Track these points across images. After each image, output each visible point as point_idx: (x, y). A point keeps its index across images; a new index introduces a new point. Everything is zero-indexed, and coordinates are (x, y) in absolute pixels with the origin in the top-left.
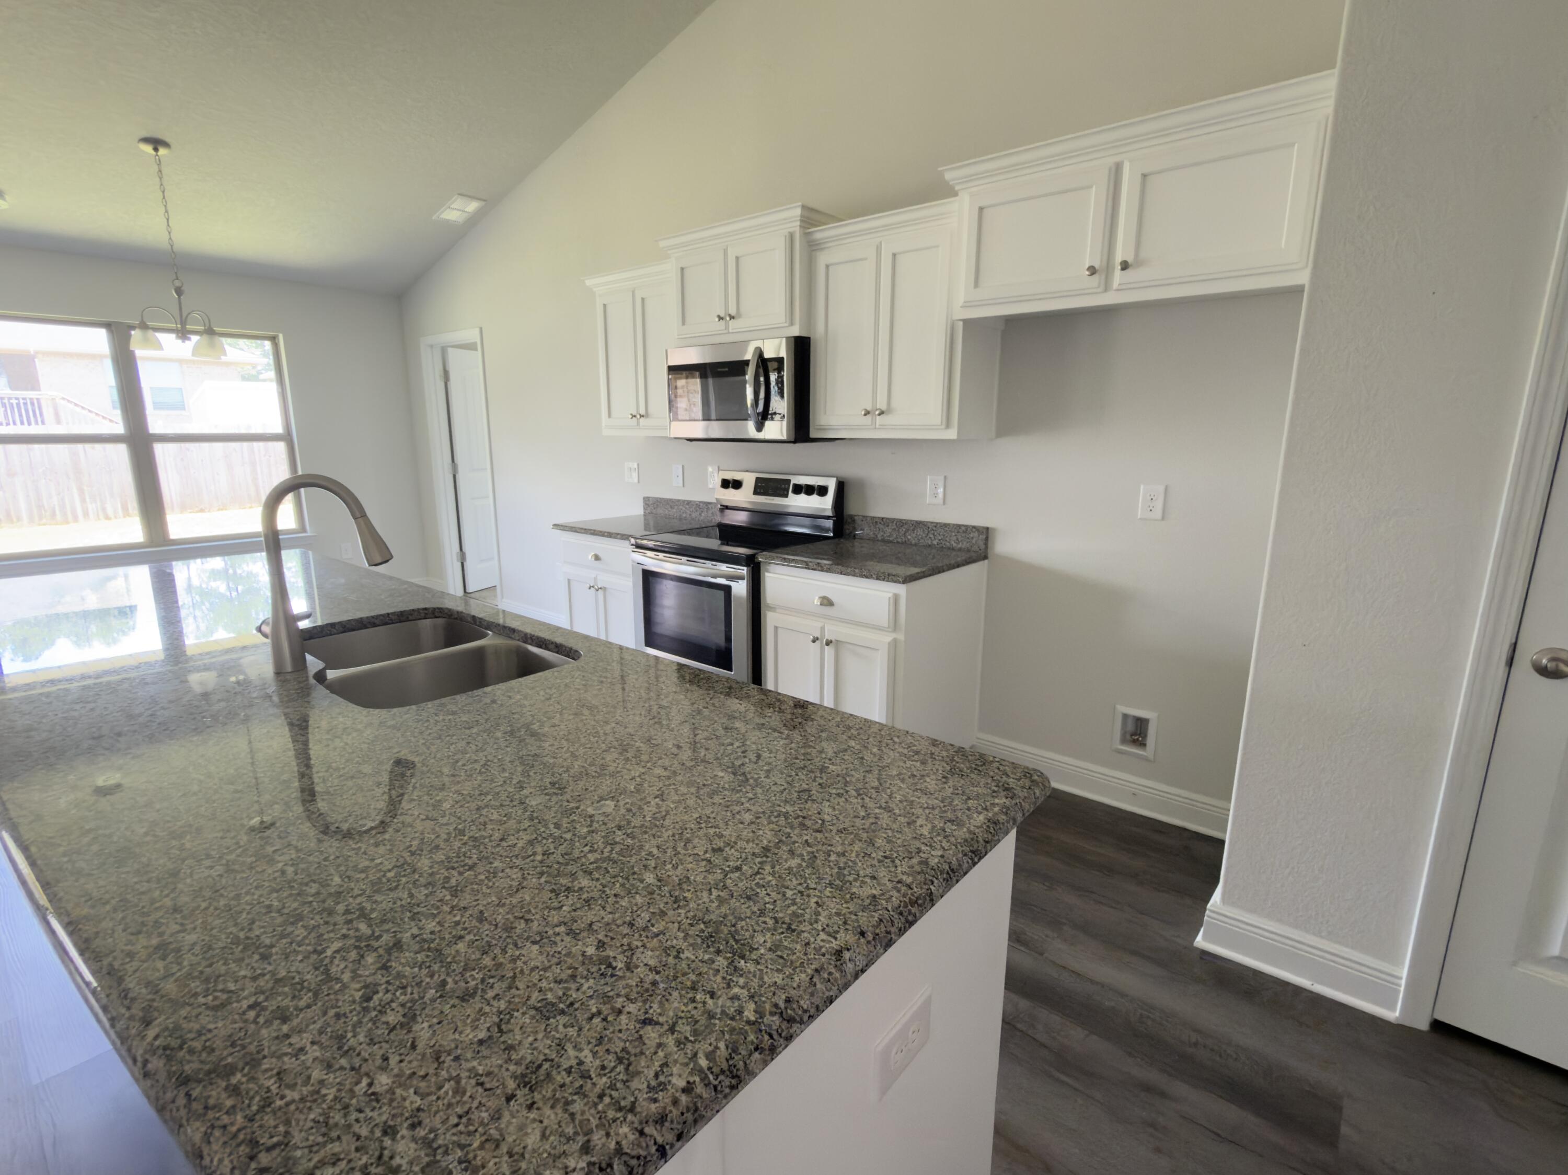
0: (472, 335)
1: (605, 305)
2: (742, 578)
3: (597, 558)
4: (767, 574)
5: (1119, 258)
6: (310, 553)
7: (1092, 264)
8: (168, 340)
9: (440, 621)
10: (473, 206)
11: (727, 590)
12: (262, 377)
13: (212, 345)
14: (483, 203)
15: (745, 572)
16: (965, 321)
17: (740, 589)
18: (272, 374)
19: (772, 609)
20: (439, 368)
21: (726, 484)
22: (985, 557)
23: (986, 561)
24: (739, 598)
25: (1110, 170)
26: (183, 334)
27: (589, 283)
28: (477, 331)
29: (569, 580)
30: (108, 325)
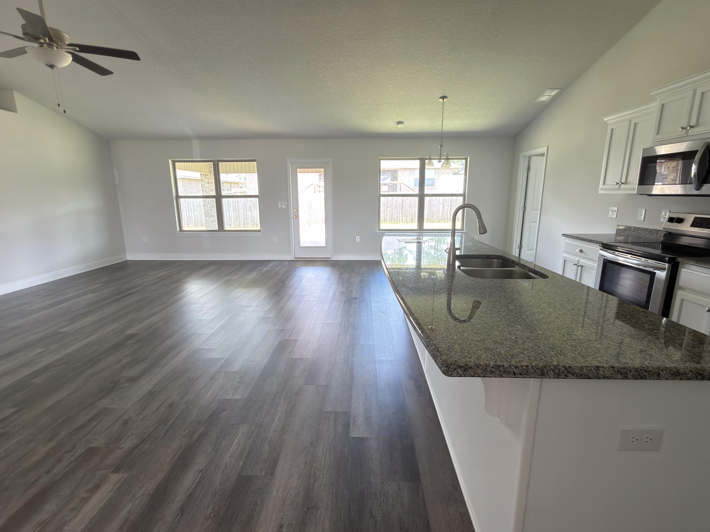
0: (543, 150)
1: (612, 129)
2: (664, 269)
3: (581, 251)
4: (682, 269)
6: (464, 235)
8: (435, 162)
9: (500, 261)
10: (554, 92)
11: (653, 275)
12: (460, 173)
13: (447, 164)
14: (560, 90)
15: (667, 266)
17: (661, 275)
18: (463, 172)
19: (682, 289)
20: (526, 165)
21: (671, 220)
24: (659, 280)
26: (440, 159)
27: (605, 119)
28: (546, 148)
29: (565, 260)
30: (420, 159)
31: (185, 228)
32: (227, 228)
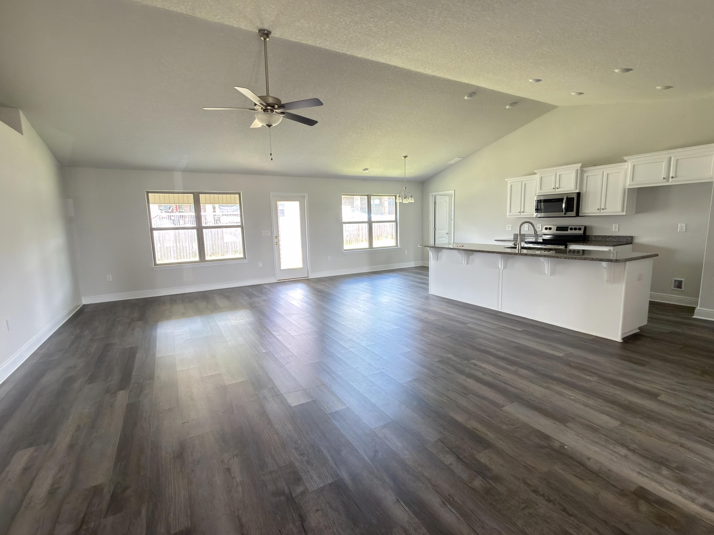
0: (451, 192)
1: (511, 185)
5: (671, 176)
7: (664, 177)
10: (459, 159)
14: (462, 159)
16: (628, 189)
20: (433, 201)
21: (546, 229)
22: (631, 243)
23: (632, 244)
25: (668, 159)
27: (505, 180)
28: (454, 191)
30: (368, 195)
31: (158, 262)
32: (207, 258)
